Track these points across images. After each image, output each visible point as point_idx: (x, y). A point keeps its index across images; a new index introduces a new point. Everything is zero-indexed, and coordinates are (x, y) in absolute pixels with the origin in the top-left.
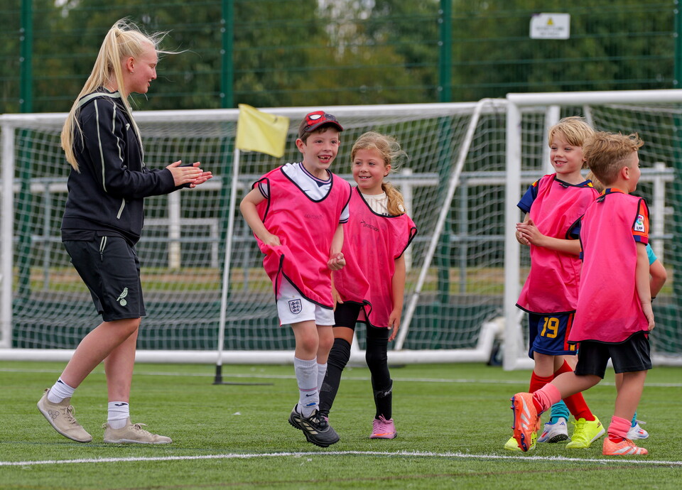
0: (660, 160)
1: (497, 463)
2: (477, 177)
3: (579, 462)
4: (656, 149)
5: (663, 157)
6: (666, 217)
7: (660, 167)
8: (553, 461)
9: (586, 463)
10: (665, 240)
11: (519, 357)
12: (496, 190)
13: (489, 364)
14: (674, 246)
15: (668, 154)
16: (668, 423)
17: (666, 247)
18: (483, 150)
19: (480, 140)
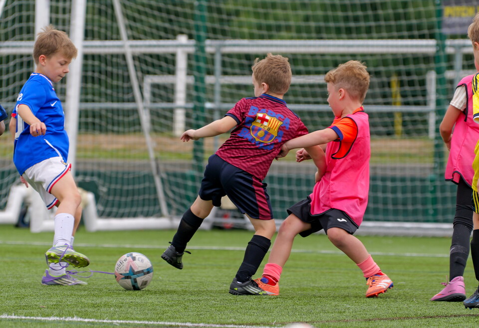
0: (182, 33)
1: (15, 323)
2: (8, 47)
3: (93, 323)
4: (179, 22)
5: (185, 30)
6: (188, 87)
7: (183, 39)
8: (69, 322)
9: (100, 323)
10: (186, 109)
11: (45, 219)
12: (25, 59)
13: (17, 226)
14: (194, 115)
15: (188, 27)
16: (182, 285)
17: (188, 115)
18: (14, 21)
19: (10, 12)
